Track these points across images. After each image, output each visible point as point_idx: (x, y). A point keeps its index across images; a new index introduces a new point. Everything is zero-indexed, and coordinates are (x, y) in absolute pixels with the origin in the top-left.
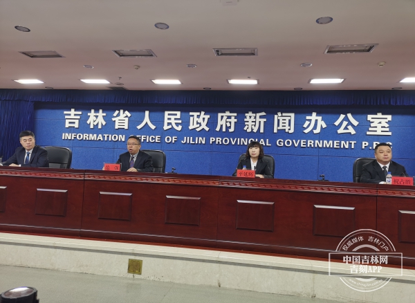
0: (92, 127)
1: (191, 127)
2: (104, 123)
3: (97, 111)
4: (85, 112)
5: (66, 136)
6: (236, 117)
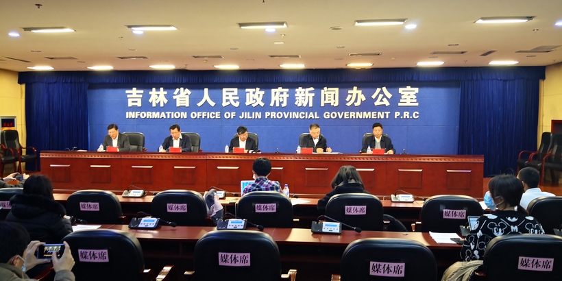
0: (154, 105)
1: (247, 103)
2: (166, 101)
3: (158, 89)
4: (147, 91)
5: (130, 115)
6: (288, 93)
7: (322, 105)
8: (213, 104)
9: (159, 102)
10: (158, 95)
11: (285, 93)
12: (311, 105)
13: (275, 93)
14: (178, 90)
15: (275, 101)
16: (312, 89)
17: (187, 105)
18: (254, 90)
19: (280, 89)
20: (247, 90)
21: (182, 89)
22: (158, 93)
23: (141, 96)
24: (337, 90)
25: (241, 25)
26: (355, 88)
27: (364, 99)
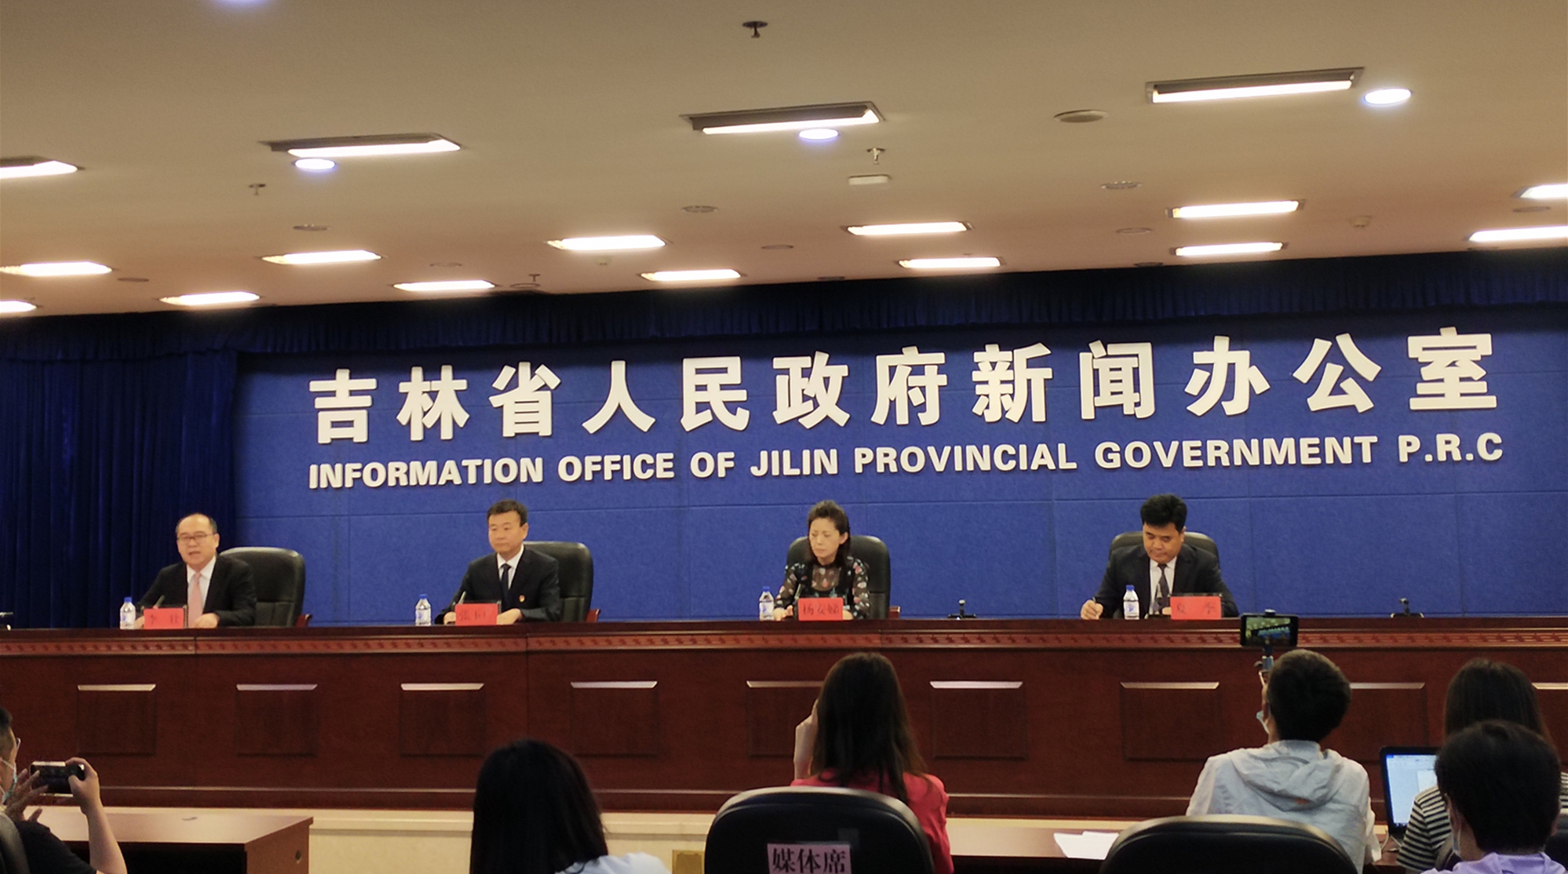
0: (417, 435)
1: (781, 415)
2: (462, 418)
3: (431, 373)
4: (388, 379)
5: (325, 476)
6: (941, 369)
7: (1088, 413)
8: (643, 421)
9: (438, 422)
10: (433, 395)
11: (931, 371)
12: (1039, 414)
13: (892, 370)
14: (507, 372)
15: (893, 404)
16: (1040, 350)
17: (545, 429)
18: (805, 361)
19: (911, 355)
20: (779, 363)
21: (525, 368)
22: (435, 385)
23: (366, 401)
24: (1145, 350)
25: (700, 121)
26: (1221, 343)
27: (1262, 385)
